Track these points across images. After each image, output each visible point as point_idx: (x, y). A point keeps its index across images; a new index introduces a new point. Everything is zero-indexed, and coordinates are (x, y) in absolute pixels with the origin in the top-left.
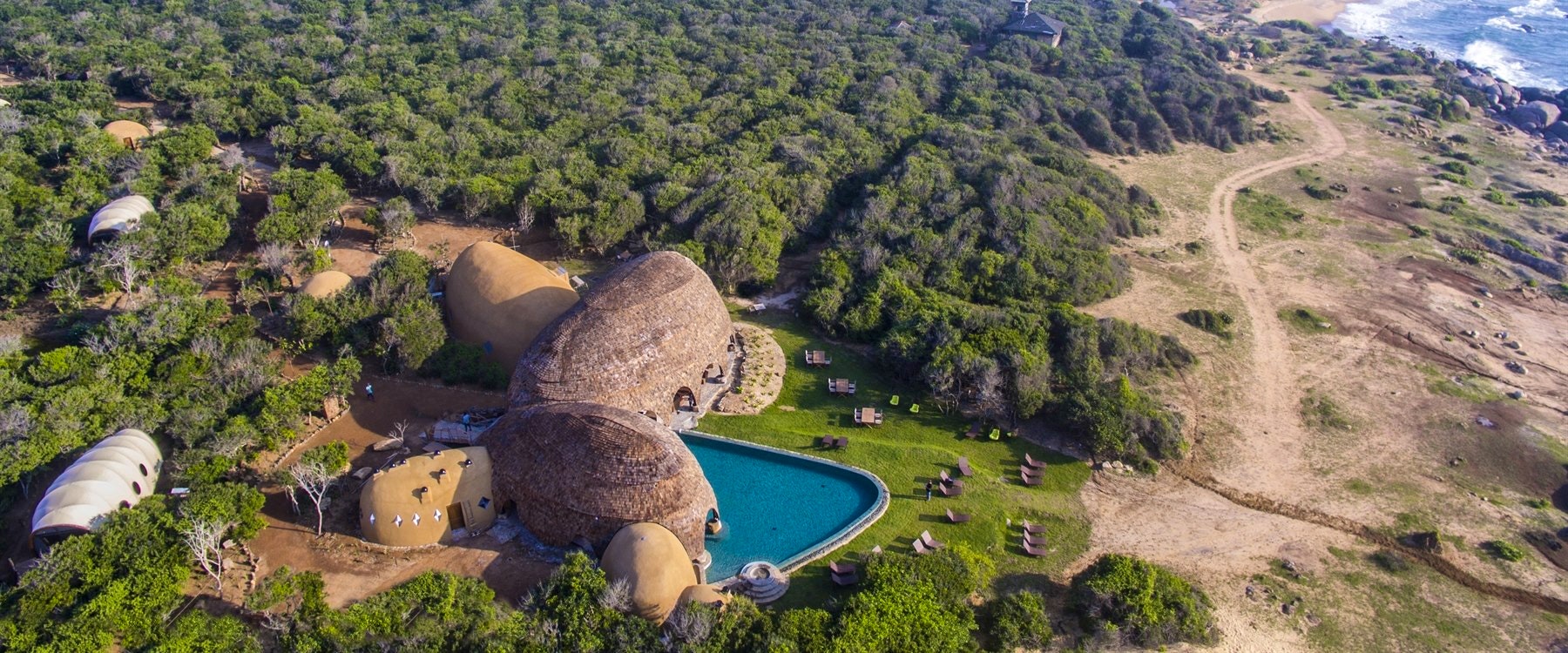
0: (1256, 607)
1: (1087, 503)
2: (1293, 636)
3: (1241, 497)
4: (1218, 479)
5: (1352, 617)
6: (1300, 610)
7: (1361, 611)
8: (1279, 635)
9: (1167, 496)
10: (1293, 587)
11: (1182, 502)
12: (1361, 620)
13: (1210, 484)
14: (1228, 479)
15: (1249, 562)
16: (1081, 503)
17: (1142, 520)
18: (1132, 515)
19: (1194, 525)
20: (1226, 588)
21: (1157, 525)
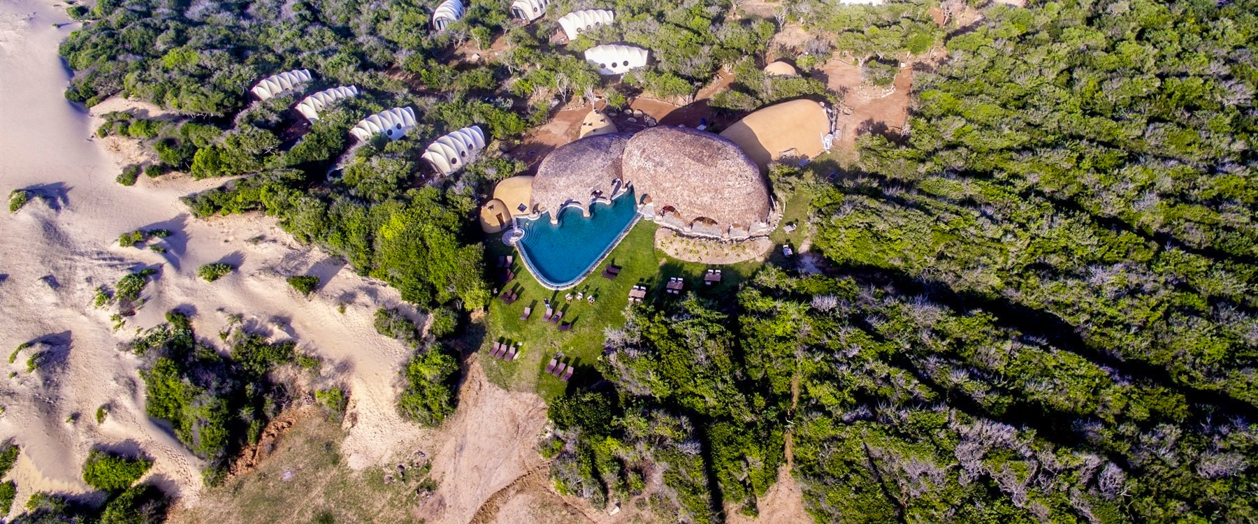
0: (411, 452)
1: (524, 394)
2: (385, 460)
3: (498, 502)
4: (520, 496)
5: (380, 507)
6: (397, 476)
7: (380, 515)
8: (390, 453)
9: (516, 450)
10: (414, 484)
11: (508, 457)
12: (375, 510)
13: (517, 487)
14: (517, 504)
15: (442, 469)
16: (526, 391)
17: (501, 423)
18: (508, 419)
19: (484, 453)
20: (430, 443)
21: (493, 431)
